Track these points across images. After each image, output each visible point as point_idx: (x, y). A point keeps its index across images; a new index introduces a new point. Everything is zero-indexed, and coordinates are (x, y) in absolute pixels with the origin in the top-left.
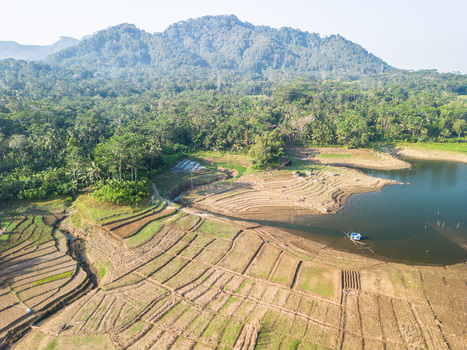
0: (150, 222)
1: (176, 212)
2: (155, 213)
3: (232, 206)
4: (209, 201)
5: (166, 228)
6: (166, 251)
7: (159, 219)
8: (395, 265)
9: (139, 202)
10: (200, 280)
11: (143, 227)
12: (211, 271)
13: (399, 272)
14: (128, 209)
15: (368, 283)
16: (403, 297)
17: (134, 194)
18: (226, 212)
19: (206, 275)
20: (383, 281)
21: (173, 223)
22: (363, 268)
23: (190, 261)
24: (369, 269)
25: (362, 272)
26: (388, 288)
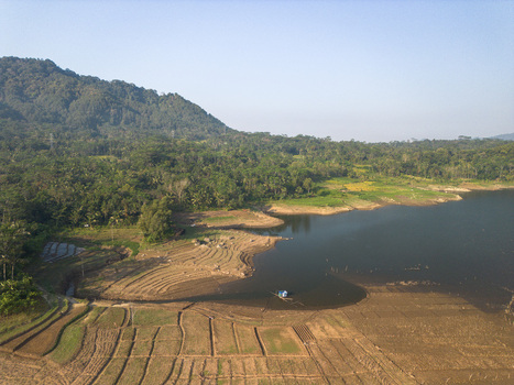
0: (65, 327)
1: (89, 309)
2: (63, 315)
3: (149, 288)
4: (117, 288)
5: (92, 330)
6: (112, 355)
7: (73, 321)
8: (326, 311)
9: (36, 305)
10: (174, 375)
11: (60, 336)
12: (179, 362)
13: (331, 316)
14: (21, 317)
15: (316, 332)
16: (346, 336)
17: (23, 297)
18: (145, 296)
19: (177, 367)
20: (326, 327)
21: (94, 322)
22: (306, 320)
23: (149, 359)
24: (310, 319)
25: (308, 324)
26: (333, 332)
